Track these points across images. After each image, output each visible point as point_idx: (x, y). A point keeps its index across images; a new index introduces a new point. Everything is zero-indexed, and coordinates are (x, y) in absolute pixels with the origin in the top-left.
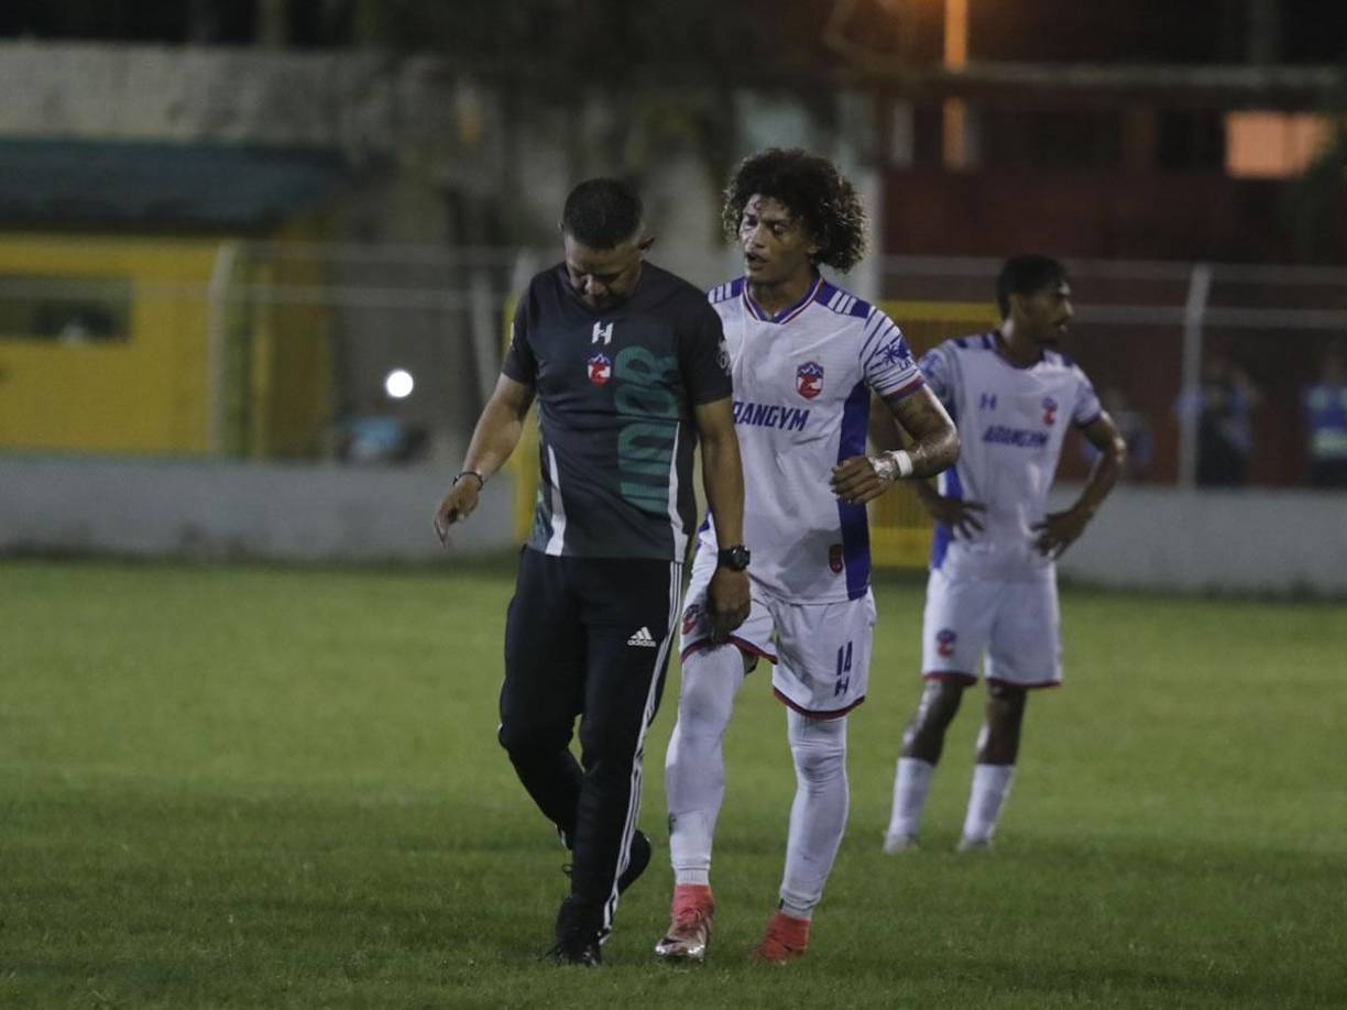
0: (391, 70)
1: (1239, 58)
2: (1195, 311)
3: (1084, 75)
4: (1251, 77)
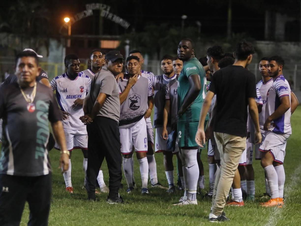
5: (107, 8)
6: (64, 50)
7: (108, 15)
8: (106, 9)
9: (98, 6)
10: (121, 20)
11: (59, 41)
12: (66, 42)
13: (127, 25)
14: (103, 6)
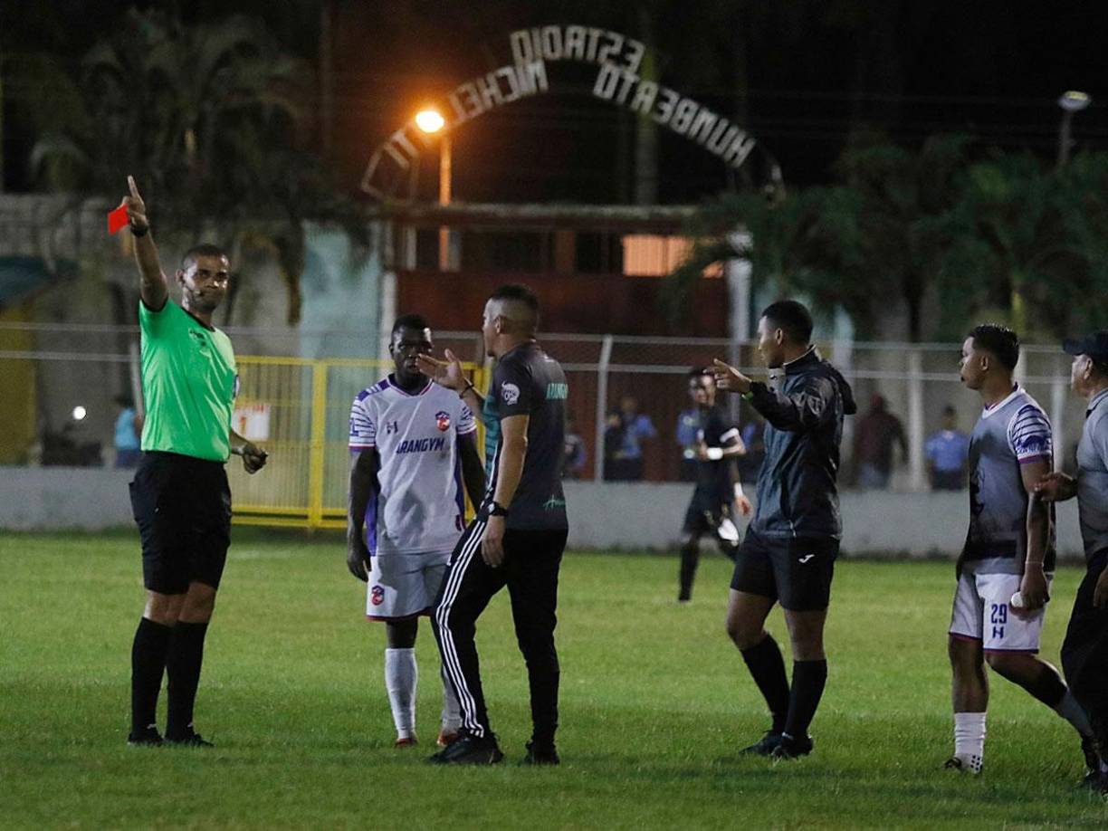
0: (75, 207)
1: (631, 200)
2: (604, 365)
3: (530, 210)
4: (639, 212)
5: (627, 49)
6: (390, 283)
7: (634, 87)
8: (621, 60)
9: (577, 40)
10: (707, 118)
11: (360, 238)
12: (398, 244)
13: (738, 147)
14: (603, 41)
